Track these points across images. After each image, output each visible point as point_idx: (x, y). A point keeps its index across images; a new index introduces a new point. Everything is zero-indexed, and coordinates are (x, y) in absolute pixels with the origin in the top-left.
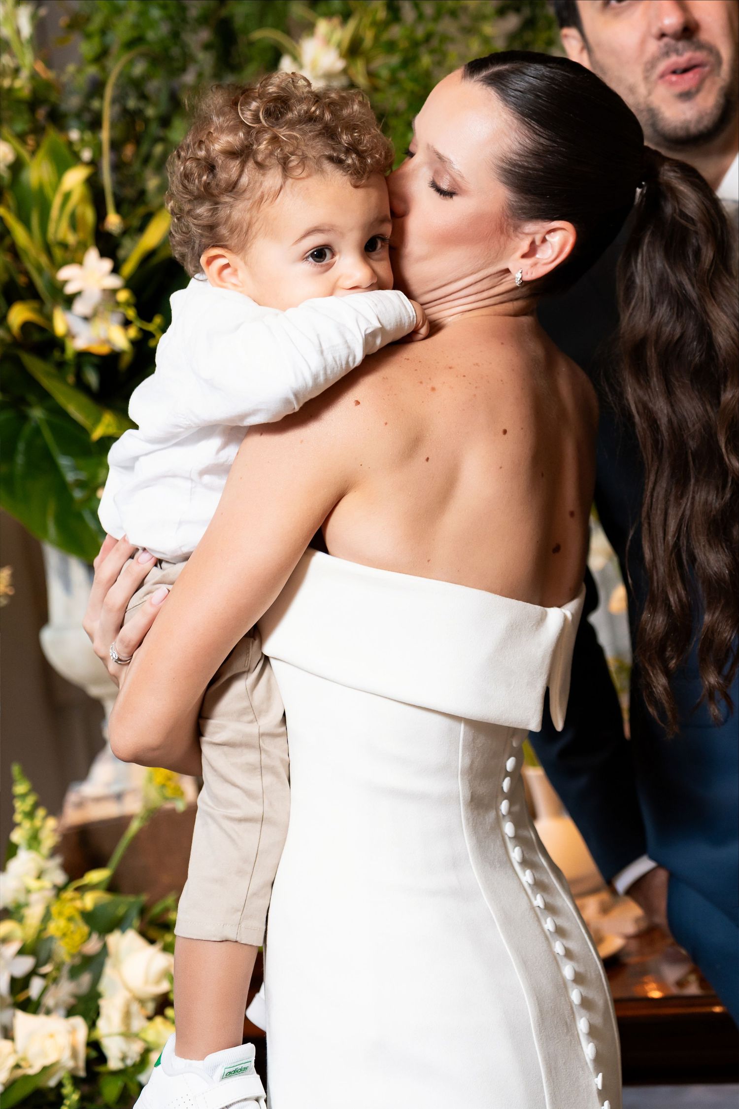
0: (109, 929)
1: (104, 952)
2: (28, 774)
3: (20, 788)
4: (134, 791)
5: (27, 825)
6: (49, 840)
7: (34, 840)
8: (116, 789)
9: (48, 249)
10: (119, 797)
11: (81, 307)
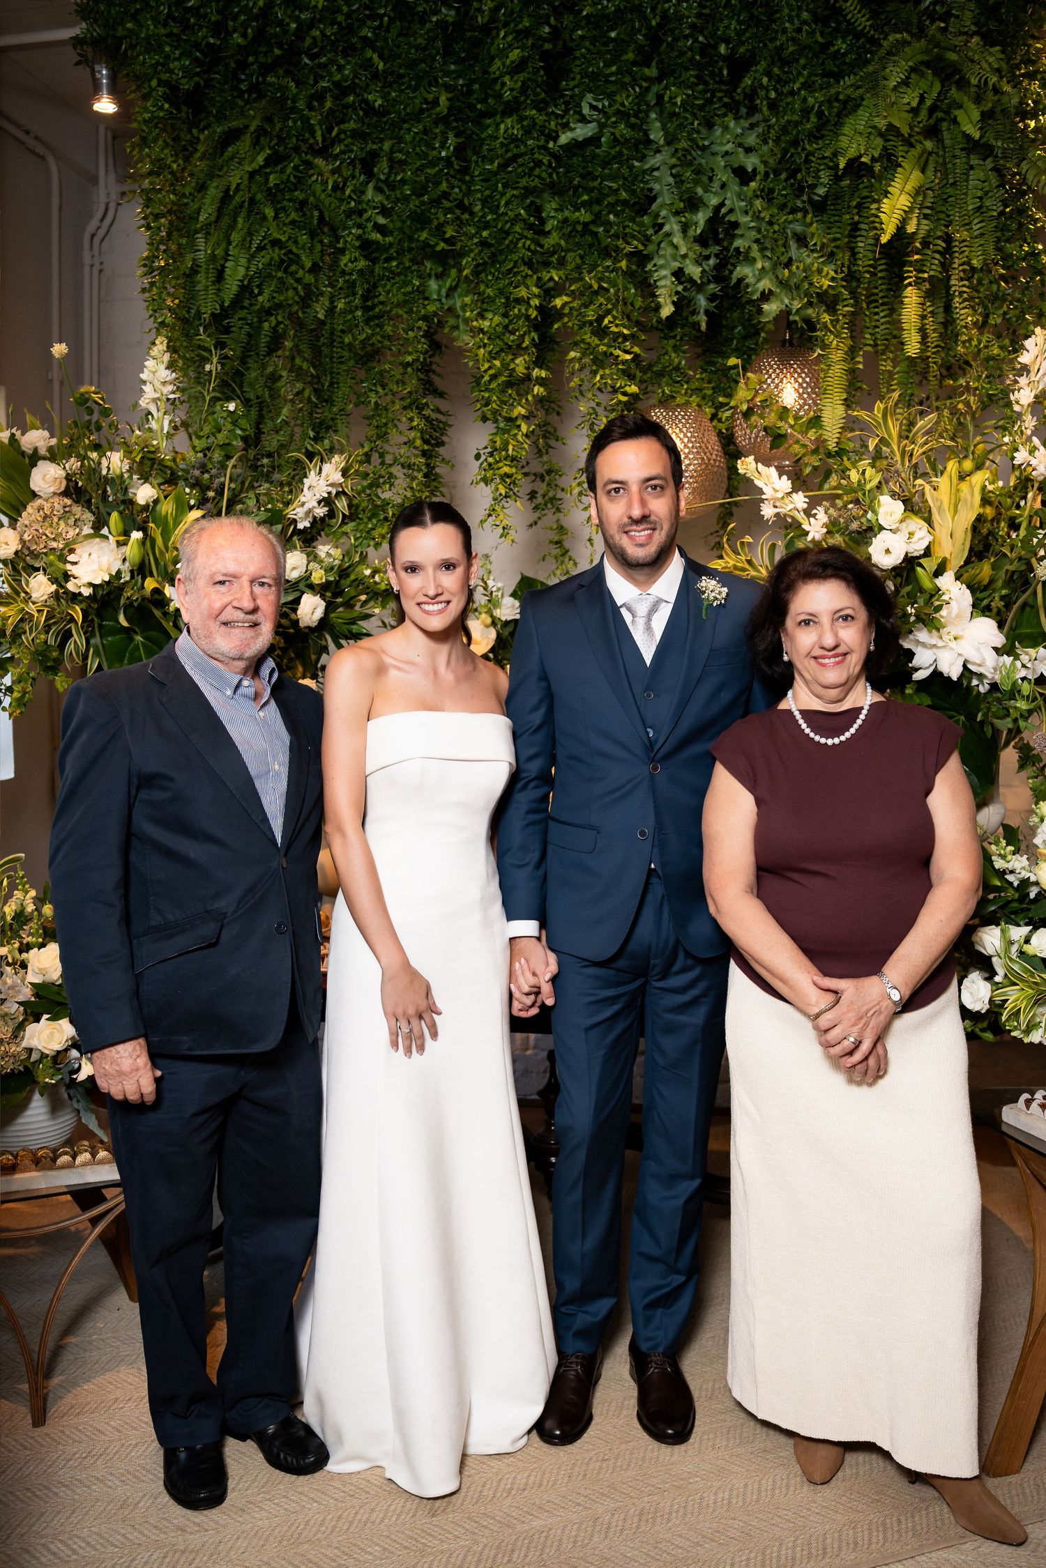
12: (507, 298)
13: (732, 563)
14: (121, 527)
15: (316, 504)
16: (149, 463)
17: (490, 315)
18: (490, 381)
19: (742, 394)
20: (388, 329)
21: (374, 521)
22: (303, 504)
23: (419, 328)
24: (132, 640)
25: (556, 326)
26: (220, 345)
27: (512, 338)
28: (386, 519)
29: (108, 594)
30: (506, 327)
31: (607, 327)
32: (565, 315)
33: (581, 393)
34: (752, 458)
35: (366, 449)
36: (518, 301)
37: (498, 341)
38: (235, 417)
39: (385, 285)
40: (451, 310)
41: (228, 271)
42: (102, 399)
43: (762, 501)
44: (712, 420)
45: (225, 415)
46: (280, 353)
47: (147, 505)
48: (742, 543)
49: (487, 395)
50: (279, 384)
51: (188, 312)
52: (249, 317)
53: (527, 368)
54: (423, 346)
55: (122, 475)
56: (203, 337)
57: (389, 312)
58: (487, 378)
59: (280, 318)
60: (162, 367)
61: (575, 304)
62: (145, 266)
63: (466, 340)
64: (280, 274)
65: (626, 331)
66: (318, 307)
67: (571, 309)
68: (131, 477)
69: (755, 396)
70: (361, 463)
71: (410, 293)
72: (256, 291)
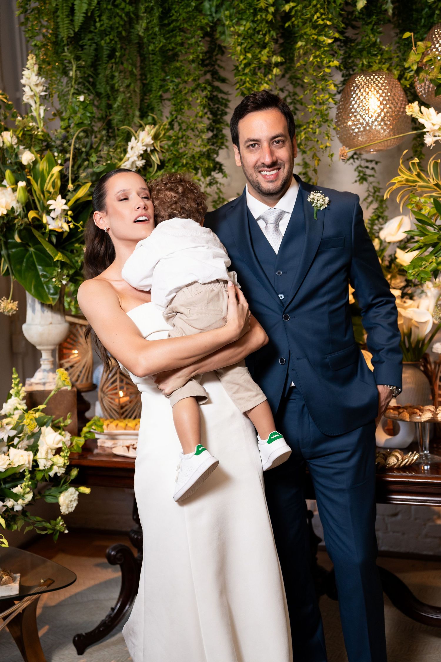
0: (43, 426)
1: (40, 432)
2: (17, 371)
3: (14, 376)
4: (49, 382)
5: (16, 388)
6: (23, 394)
7: (18, 393)
8: (43, 381)
9: (43, 193)
10: (44, 384)
11: (53, 214)
12: (255, 9)
13: (406, 177)
14: (13, 180)
15: (136, 158)
16: (28, 137)
17: (244, 22)
18: (244, 69)
19: (413, 58)
20: (179, 39)
21: (176, 167)
22: (129, 158)
23: (198, 35)
24: (27, 250)
25: (287, 25)
26: (78, 58)
27: (260, 37)
28: (183, 166)
29: (8, 222)
30: (255, 29)
31: (316, 21)
32: (293, 16)
33: (305, 69)
34: (416, 103)
35: (169, 120)
36: (261, 10)
37: (249, 40)
38: (85, 105)
39: (175, 8)
40: (219, 20)
41: (76, 7)
42: (6, 98)
43: (424, 133)
44: (399, 79)
45: (78, 104)
46: (113, 61)
47: (29, 164)
48: (413, 164)
49: (243, 78)
50: (114, 82)
51: (57, 37)
52: (95, 38)
53: (268, 57)
54: (203, 47)
55: (12, 146)
56: (67, 54)
57: (178, 27)
58: (242, 66)
59: (111, 37)
60: (34, 74)
61: (299, 8)
62: (21, 7)
63: (230, 41)
64: (109, 7)
65: (329, 23)
66: (138, 27)
67: (296, 11)
68: (18, 147)
69: (422, 59)
70: (168, 130)
71: (190, 12)
72: (97, 20)
